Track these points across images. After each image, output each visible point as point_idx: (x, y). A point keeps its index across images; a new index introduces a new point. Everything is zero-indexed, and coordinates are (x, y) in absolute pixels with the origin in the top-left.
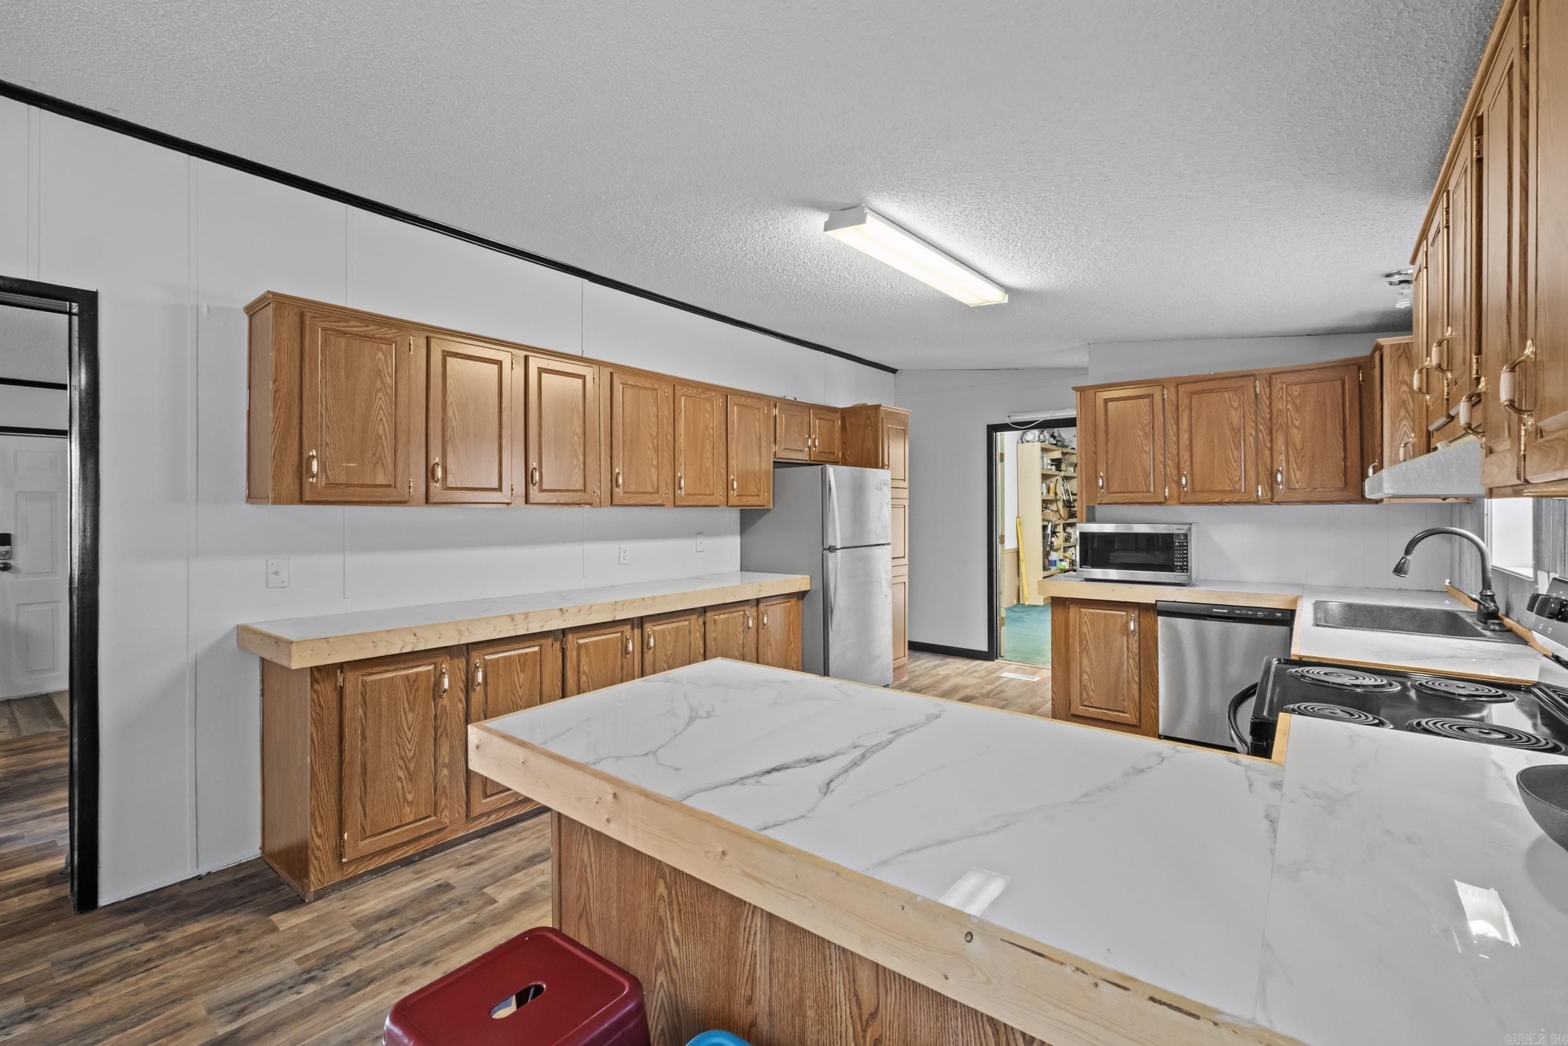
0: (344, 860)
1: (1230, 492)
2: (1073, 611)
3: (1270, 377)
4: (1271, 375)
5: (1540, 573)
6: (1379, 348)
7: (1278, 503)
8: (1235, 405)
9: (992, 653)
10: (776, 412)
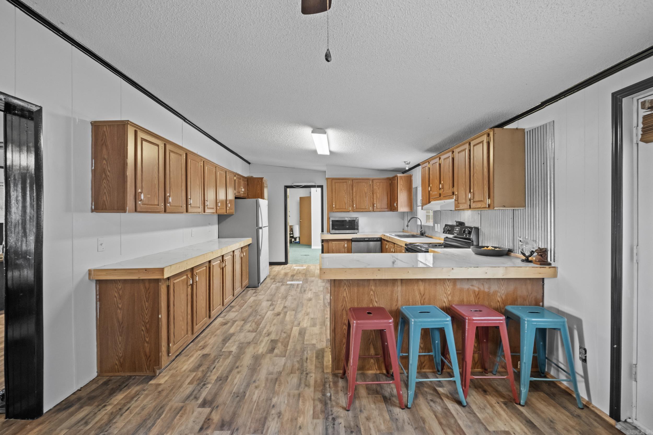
0: (170, 355)
1: (365, 209)
2: (330, 243)
3: (373, 180)
4: (373, 179)
5: (436, 225)
6: (397, 176)
7: (374, 212)
8: (366, 186)
9: (286, 263)
10: (235, 178)
